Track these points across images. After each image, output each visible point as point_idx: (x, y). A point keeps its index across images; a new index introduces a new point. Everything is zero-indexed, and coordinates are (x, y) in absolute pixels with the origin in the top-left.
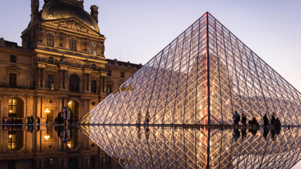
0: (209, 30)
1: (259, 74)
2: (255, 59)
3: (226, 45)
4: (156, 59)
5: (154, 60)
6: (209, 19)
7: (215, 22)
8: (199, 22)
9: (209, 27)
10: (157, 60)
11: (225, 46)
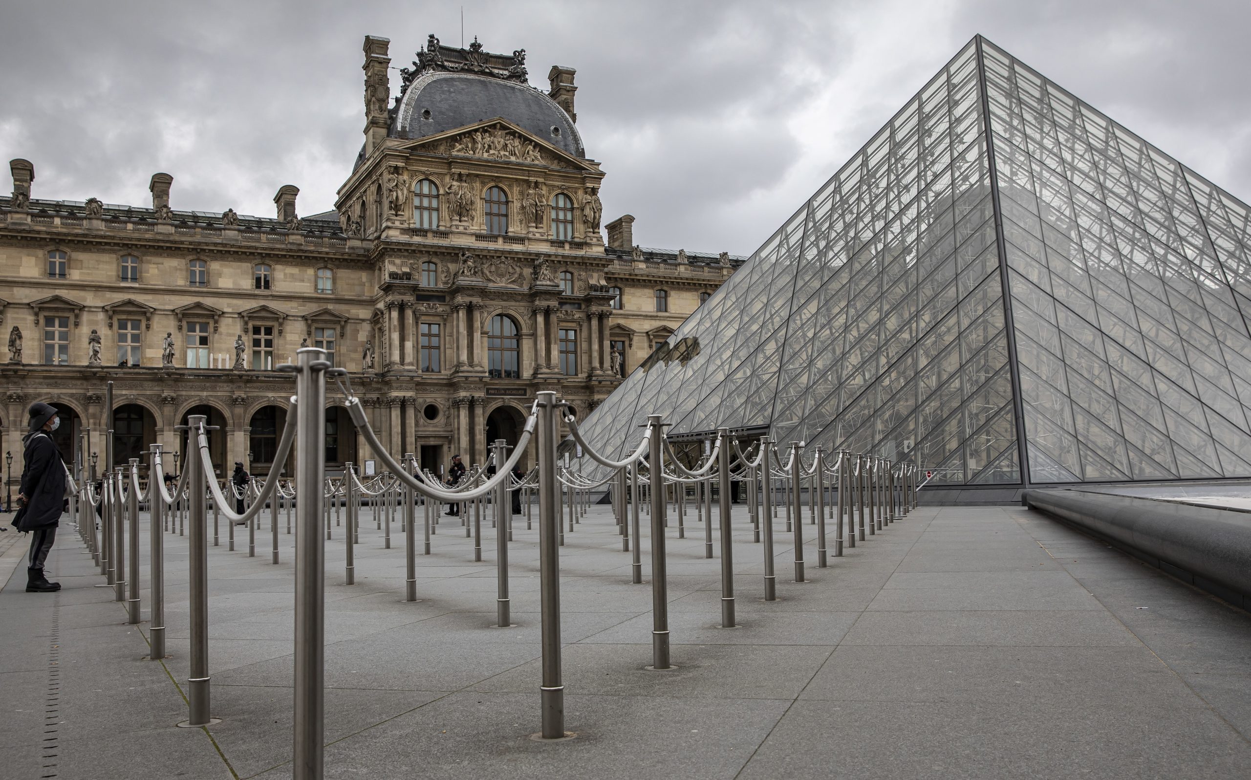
0: (992, 108)
1: (1223, 258)
2: (1197, 197)
3: (1067, 156)
4: (787, 237)
5: (776, 241)
6: (986, 62)
7: (1012, 69)
8: (948, 80)
9: (991, 92)
10: (788, 245)
11: (1063, 161)
